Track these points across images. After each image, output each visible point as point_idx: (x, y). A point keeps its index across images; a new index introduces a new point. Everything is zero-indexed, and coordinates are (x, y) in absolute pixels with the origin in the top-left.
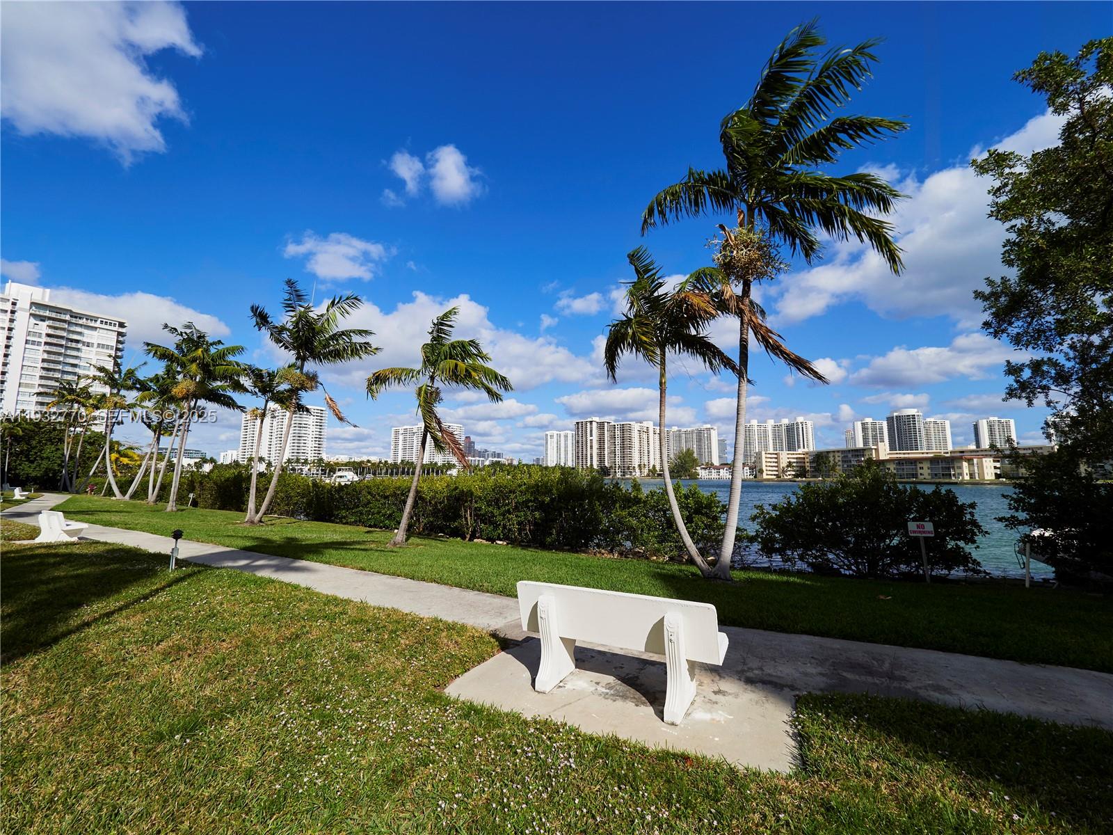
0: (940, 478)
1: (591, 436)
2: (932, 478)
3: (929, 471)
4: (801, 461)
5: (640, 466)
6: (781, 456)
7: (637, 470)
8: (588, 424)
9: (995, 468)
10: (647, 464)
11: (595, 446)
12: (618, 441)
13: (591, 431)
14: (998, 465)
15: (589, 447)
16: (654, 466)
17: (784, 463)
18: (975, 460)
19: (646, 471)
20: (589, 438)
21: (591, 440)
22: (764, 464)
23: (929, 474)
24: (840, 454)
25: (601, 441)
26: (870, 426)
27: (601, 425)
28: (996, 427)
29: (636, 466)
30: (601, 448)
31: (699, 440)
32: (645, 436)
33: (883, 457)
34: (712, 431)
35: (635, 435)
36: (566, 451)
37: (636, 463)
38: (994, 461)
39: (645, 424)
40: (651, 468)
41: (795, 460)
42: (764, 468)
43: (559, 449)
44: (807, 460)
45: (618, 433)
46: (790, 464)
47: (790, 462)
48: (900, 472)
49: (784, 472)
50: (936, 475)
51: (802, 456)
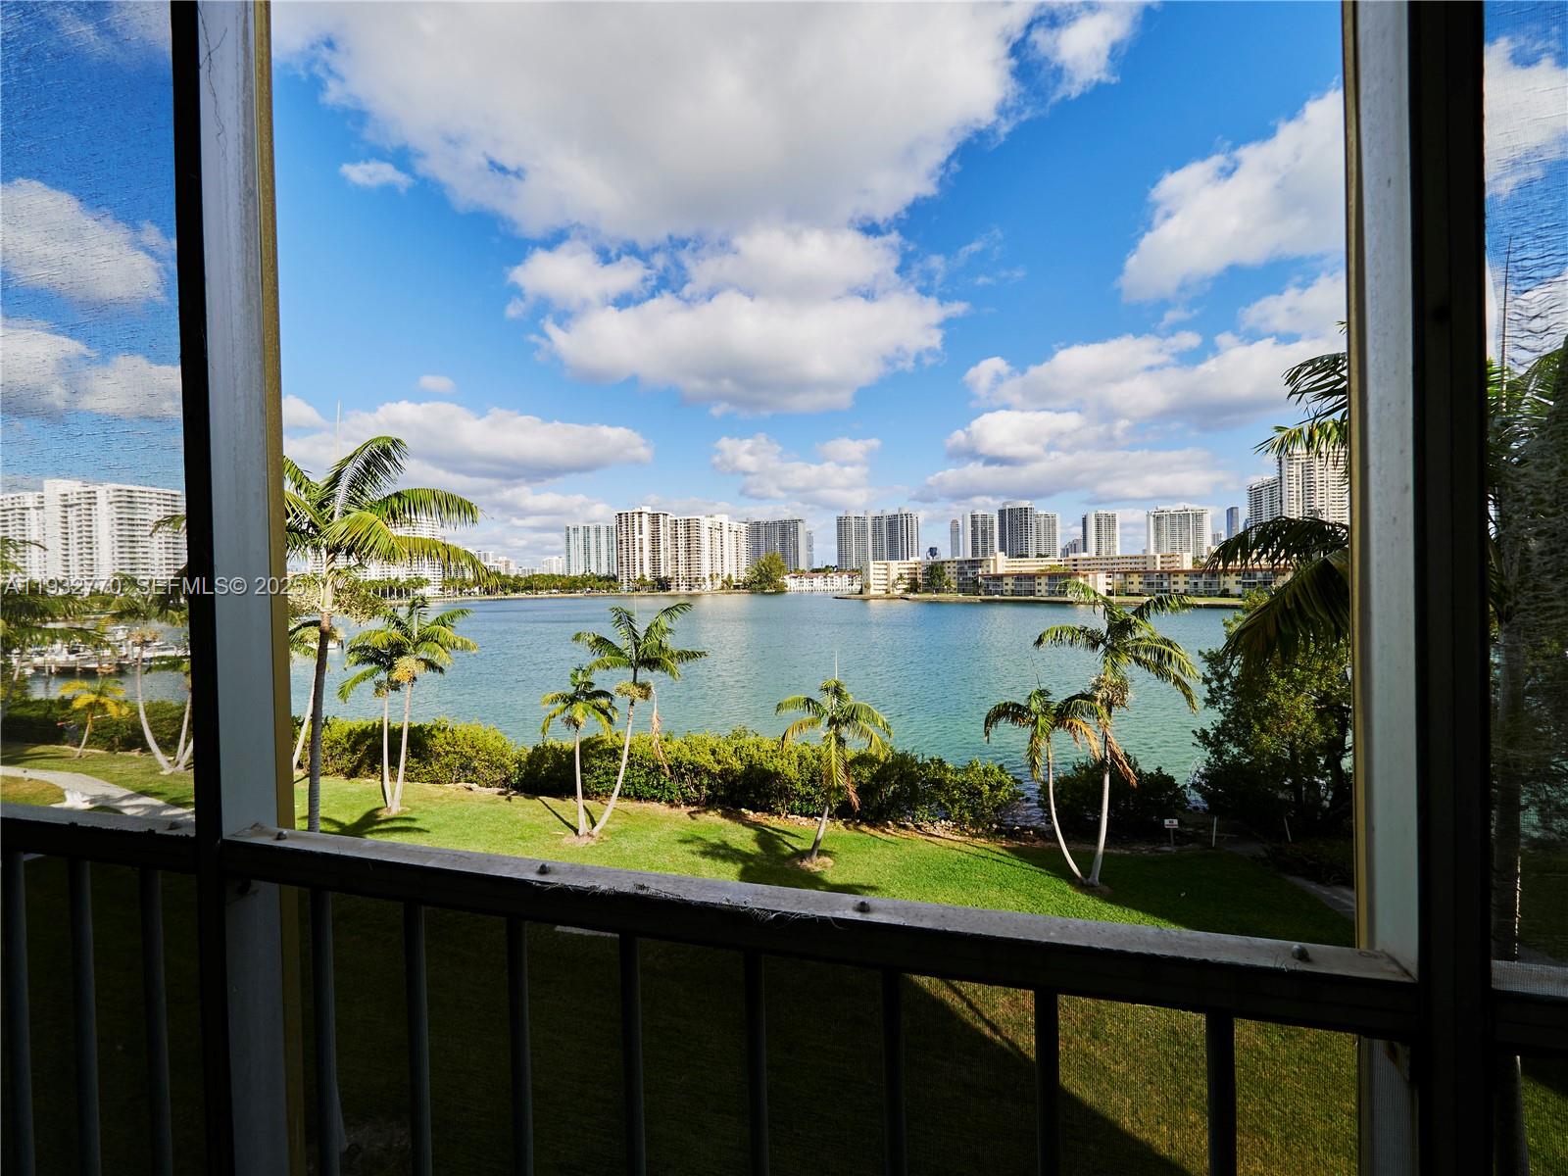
0: (1056, 596)
1: (641, 533)
2: (1050, 595)
3: (1047, 588)
4: (913, 571)
5: (711, 576)
6: (891, 567)
7: (708, 582)
8: (636, 516)
9: (1107, 584)
10: (720, 573)
11: (647, 547)
12: (682, 542)
13: (640, 527)
14: (1110, 580)
15: (637, 549)
16: (730, 576)
17: (894, 576)
18: (1090, 576)
19: (719, 583)
20: (637, 536)
21: (641, 539)
22: (872, 576)
23: (1046, 591)
24: (955, 565)
25: (655, 540)
26: (980, 519)
27: (655, 518)
28: (1103, 521)
29: (707, 577)
30: (655, 550)
31: (784, 536)
32: (717, 535)
33: (1001, 571)
34: (799, 523)
35: (705, 534)
36: (598, 551)
37: (706, 572)
38: (1107, 577)
39: (718, 518)
40: (725, 578)
41: (907, 571)
42: (872, 582)
43: (587, 549)
44: (919, 571)
45: (681, 531)
46: (901, 577)
47: (901, 574)
48: (1019, 589)
49: (894, 585)
50: (1053, 592)
51: (914, 566)
